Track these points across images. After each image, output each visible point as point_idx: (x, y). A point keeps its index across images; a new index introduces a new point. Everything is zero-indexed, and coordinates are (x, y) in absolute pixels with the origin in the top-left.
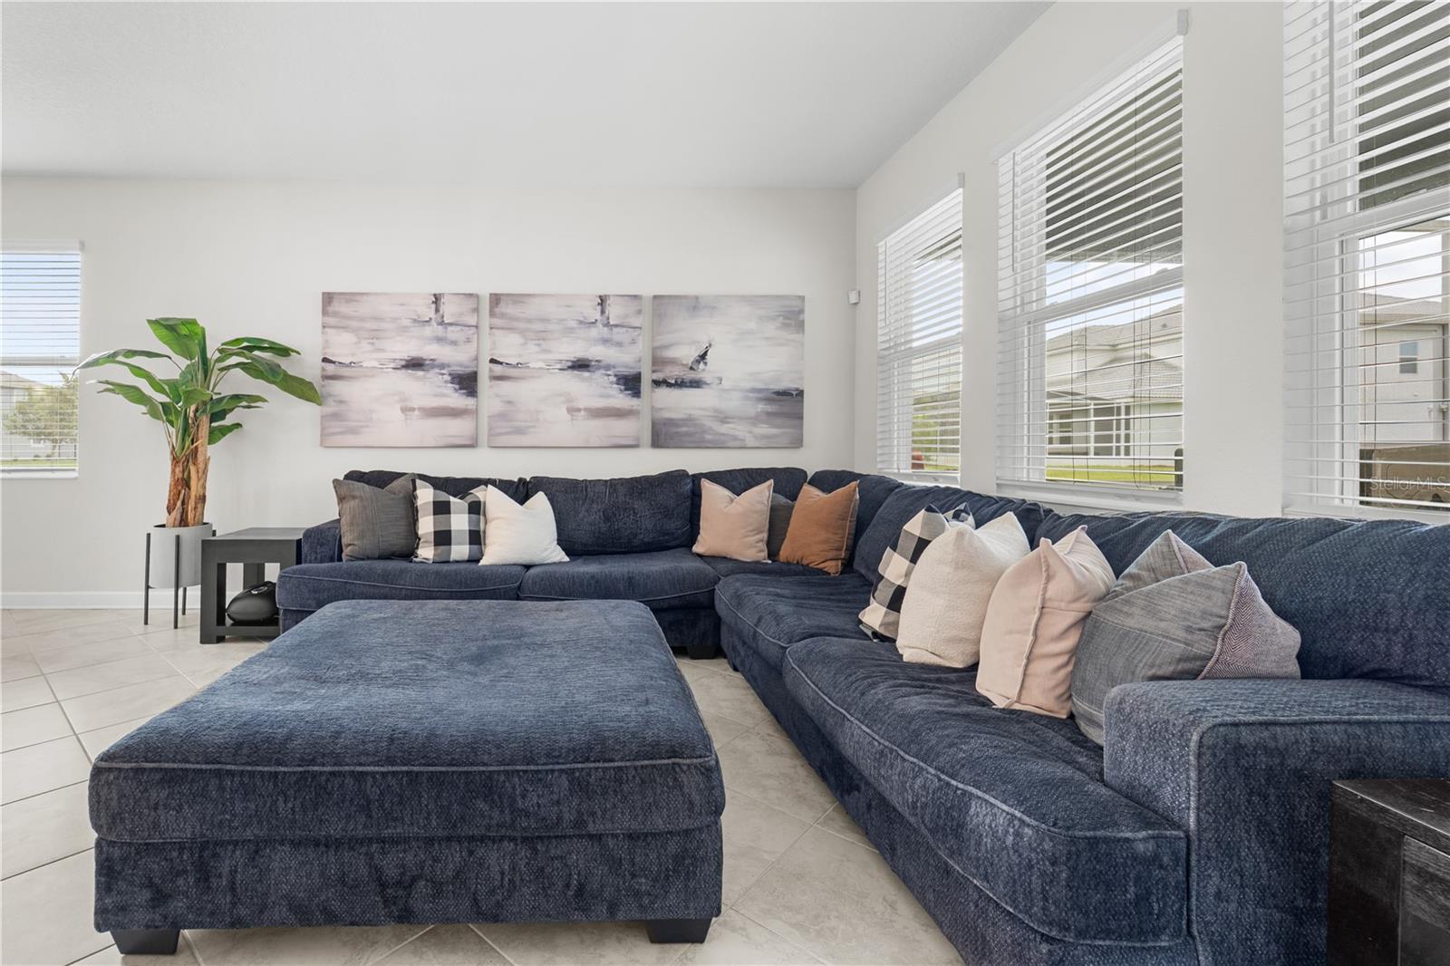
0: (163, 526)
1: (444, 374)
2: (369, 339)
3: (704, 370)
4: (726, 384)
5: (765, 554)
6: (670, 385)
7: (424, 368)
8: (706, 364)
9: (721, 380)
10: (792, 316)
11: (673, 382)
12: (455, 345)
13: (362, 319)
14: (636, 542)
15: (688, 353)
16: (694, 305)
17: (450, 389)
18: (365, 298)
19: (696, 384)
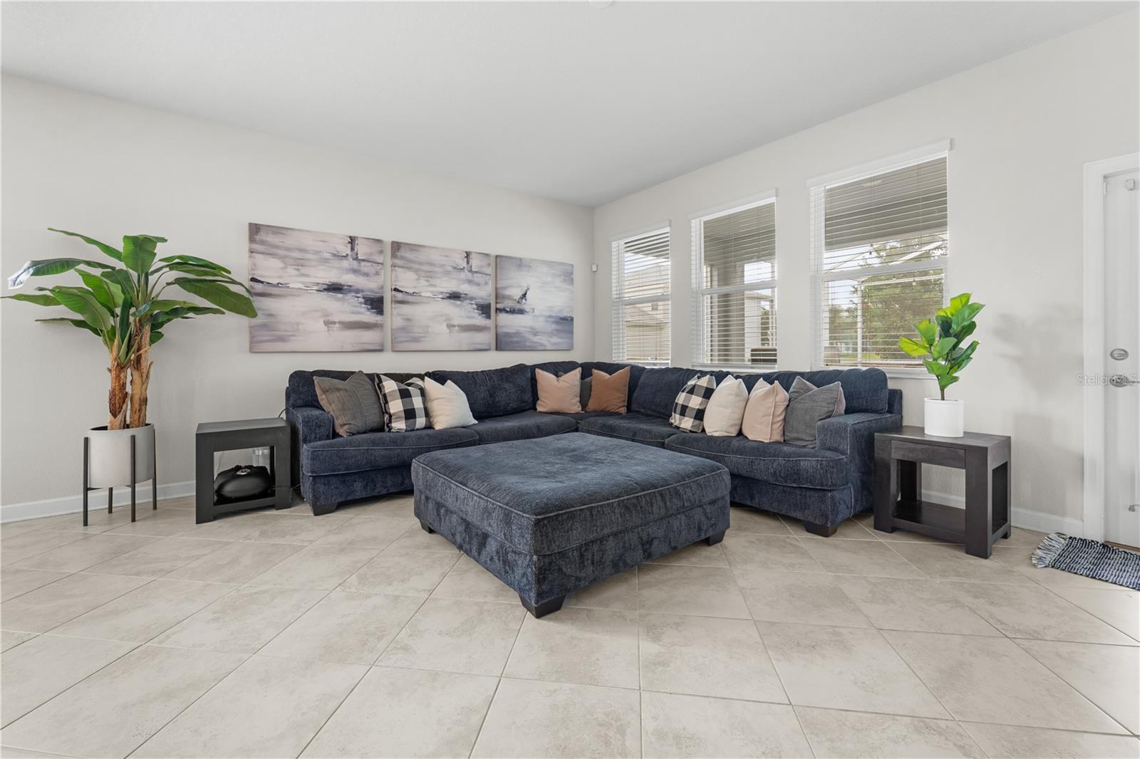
0: (105, 428)
1: (358, 297)
2: (295, 265)
3: (525, 304)
4: (536, 312)
5: (580, 409)
6: (507, 312)
7: (342, 291)
8: (526, 300)
9: (534, 309)
10: (568, 276)
11: (508, 310)
12: (367, 276)
13: (288, 249)
14: (509, 408)
15: (517, 293)
16: (520, 263)
17: (363, 308)
18: (290, 232)
19: (521, 312)
